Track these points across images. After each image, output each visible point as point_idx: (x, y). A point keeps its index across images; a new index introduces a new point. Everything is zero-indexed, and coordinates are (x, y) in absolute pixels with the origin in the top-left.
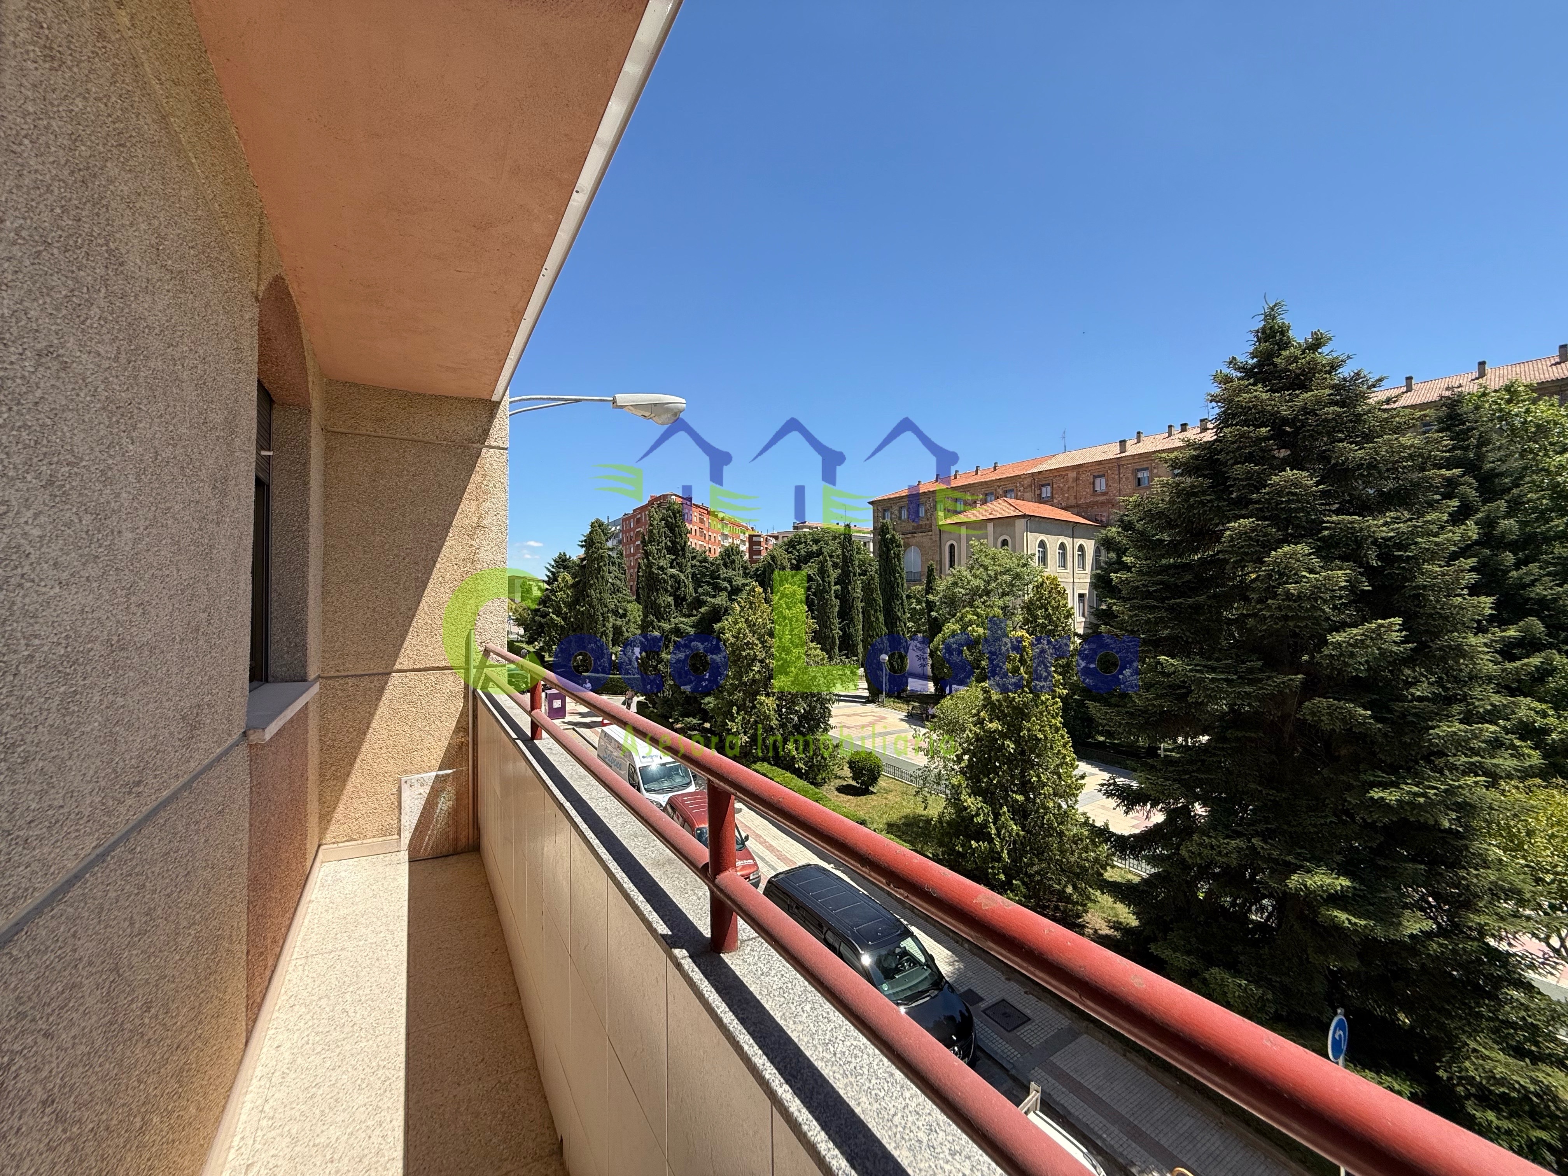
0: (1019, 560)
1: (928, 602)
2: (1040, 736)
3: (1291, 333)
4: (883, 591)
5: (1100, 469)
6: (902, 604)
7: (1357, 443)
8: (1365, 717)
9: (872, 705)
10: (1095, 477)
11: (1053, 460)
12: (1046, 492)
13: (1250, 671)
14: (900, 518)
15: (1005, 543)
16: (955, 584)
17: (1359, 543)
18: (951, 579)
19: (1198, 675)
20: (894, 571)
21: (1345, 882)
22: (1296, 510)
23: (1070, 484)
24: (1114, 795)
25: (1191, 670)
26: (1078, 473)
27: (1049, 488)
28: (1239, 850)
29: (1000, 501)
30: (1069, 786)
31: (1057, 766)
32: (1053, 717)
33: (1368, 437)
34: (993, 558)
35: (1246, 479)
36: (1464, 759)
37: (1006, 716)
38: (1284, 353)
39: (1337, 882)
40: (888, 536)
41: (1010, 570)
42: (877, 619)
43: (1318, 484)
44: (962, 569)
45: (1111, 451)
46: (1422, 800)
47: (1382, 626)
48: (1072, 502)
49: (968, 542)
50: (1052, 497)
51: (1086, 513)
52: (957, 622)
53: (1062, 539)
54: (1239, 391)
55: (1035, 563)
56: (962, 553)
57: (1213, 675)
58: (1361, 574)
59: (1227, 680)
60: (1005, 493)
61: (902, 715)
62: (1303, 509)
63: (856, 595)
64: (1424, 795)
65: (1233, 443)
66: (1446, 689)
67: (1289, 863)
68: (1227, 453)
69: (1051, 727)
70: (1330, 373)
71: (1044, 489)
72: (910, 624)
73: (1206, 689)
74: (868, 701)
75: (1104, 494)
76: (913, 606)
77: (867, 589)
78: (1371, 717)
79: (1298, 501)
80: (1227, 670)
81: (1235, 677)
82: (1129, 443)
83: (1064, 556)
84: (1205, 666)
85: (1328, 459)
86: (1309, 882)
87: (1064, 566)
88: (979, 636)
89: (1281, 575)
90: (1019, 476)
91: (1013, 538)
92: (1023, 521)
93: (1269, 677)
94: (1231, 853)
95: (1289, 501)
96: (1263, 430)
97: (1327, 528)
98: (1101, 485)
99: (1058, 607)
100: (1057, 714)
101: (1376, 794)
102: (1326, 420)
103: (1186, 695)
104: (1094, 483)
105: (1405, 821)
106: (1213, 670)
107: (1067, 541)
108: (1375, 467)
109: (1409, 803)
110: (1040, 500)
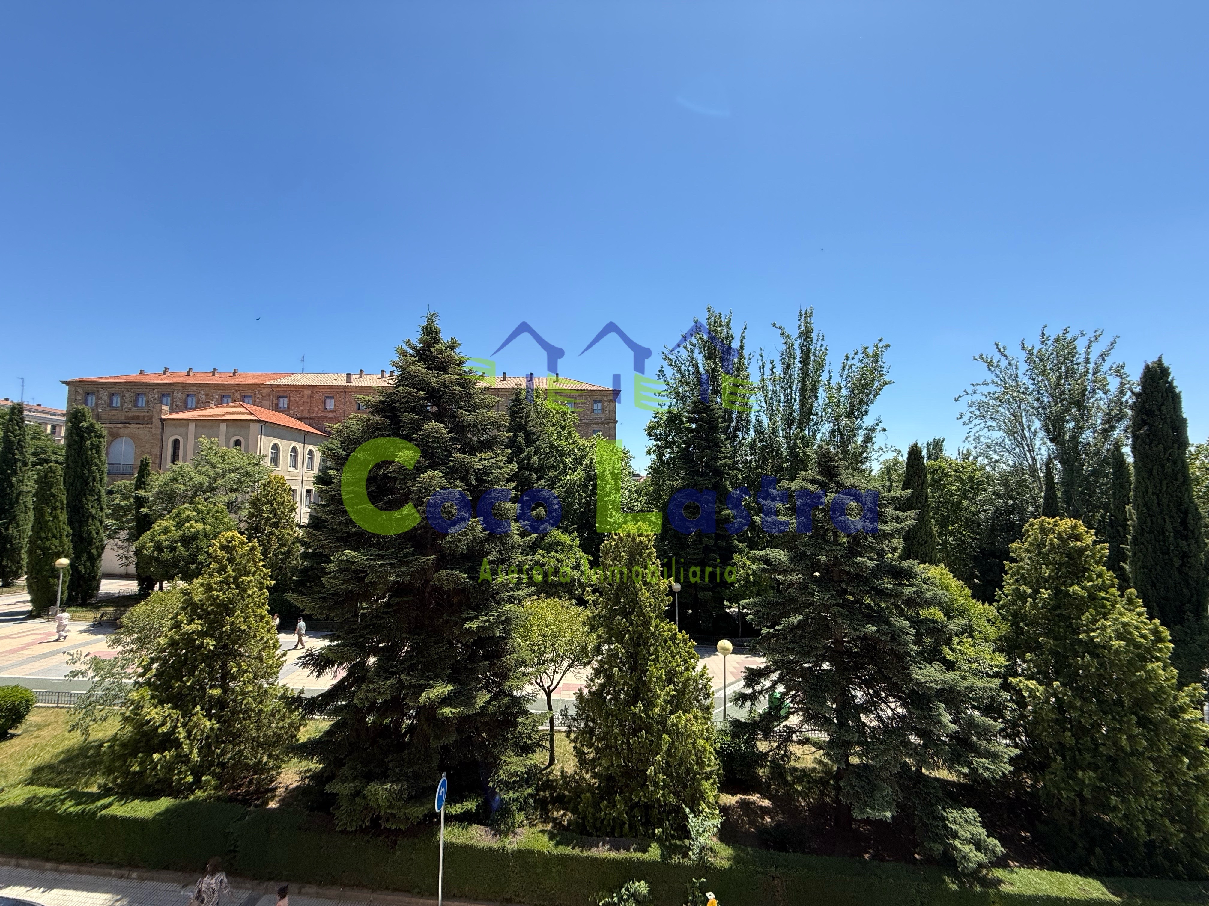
0: (250, 460)
1: (137, 498)
2: (244, 627)
3: (441, 335)
4: (69, 486)
5: (331, 391)
6: (99, 500)
7: (469, 411)
8: (465, 579)
9: (37, 621)
10: (326, 397)
11: (292, 377)
12: (283, 403)
13: (406, 555)
14: (110, 405)
15: (238, 443)
16: (174, 480)
17: (467, 472)
18: (170, 474)
19: (372, 563)
20: (89, 463)
21: (450, 688)
22: (437, 448)
23: (305, 399)
24: (309, 664)
25: (367, 560)
26: (312, 392)
27: (286, 400)
28: (392, 686)
29: (236, 404)
30: (271, 667)
31: (260, 651)
32: (259, 607)
33: (475, 408)
34: (223, 457)
35: (411, 423)
36: (507, 594)
37: (209, 613)
38: (436, 346)
39: (446, 690)
40: (84, 424)
41: (240, 468)
42: (56, 517)
43: (449, 432)
44: (186, 466)
45: (340, 380)
46: (487, 624)
47: (474, 522)
48: (306, 414)
49: (196, 438)
50: (289, 408)
51: (317, 424)
52: (172, 518)
53: (294, 444)
54: (410, 364)
55: (267, 463)
56: (188, 448)
57: (382, 562)
58: (467, 490)
59: (391, 564)
60: (243, 398)
61: (85, 625)
62: (441, 447)
63: (24, 489)
64: (488, 621)
65: (404, 397)
66: (502, 555)
67: (422, 685)
68: (401, 404)
69: (256, 616)
70: (459, 365)
71: (281, 400)
72: (109, 522)
73: (376, 572)
74: (30, 616)
75: (333, 411)
76: (117, 501)
77: (44, 482)
78: (468, 577)
79: (438, 442)
80: (393, 556)
81: (395, 561)
82: (354, 377)
83: (295, 458)
84: (377, 555)
85: (455, 417)
86: (431, 695)
87: (295, 466)
88: (198, 532)
89: (426, 489)
90: (259, 385)
91: (247, 439)
92: (258, 426)
93: (416, 559)
94: (387, 690)
95: (433, 442)
96: (422, 393)
97: (451, 461)
98: (330, 404)
99: (283, 503)
100: (263, 604)
101: (467, 626)
102: (454, 394)
103: (365, 577)
104: (325, 402)
105: (480, 637)
106: (382, 557)
107: (299, 446)
108: (476, 427)
109: (482, 627)
110: (277, 408)
